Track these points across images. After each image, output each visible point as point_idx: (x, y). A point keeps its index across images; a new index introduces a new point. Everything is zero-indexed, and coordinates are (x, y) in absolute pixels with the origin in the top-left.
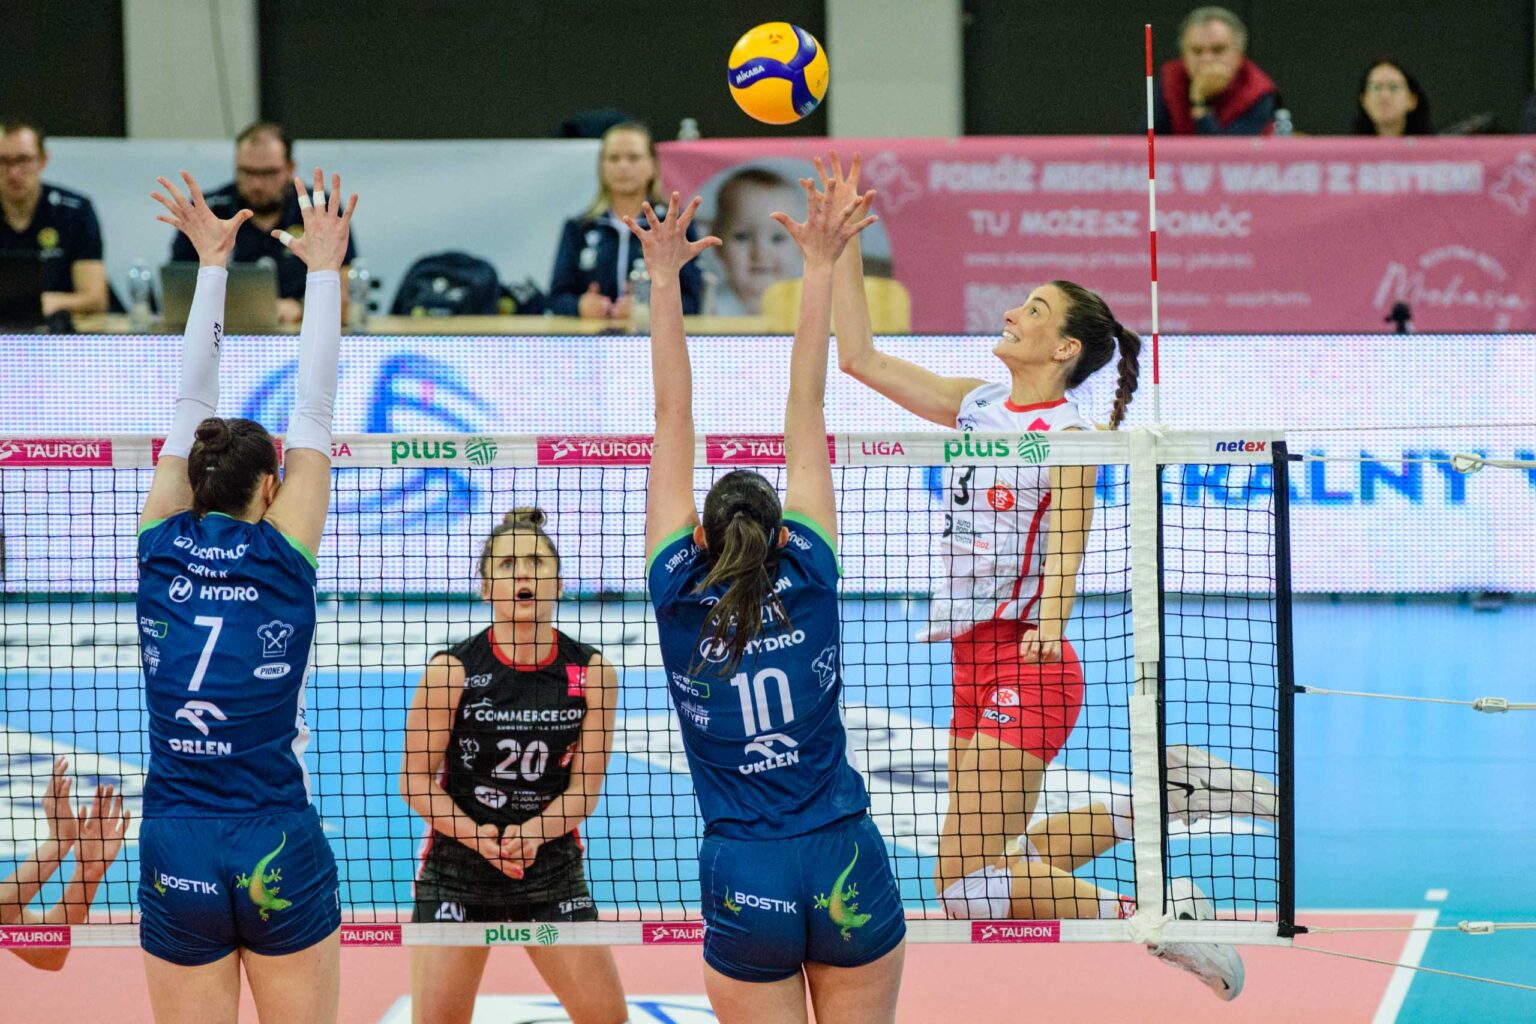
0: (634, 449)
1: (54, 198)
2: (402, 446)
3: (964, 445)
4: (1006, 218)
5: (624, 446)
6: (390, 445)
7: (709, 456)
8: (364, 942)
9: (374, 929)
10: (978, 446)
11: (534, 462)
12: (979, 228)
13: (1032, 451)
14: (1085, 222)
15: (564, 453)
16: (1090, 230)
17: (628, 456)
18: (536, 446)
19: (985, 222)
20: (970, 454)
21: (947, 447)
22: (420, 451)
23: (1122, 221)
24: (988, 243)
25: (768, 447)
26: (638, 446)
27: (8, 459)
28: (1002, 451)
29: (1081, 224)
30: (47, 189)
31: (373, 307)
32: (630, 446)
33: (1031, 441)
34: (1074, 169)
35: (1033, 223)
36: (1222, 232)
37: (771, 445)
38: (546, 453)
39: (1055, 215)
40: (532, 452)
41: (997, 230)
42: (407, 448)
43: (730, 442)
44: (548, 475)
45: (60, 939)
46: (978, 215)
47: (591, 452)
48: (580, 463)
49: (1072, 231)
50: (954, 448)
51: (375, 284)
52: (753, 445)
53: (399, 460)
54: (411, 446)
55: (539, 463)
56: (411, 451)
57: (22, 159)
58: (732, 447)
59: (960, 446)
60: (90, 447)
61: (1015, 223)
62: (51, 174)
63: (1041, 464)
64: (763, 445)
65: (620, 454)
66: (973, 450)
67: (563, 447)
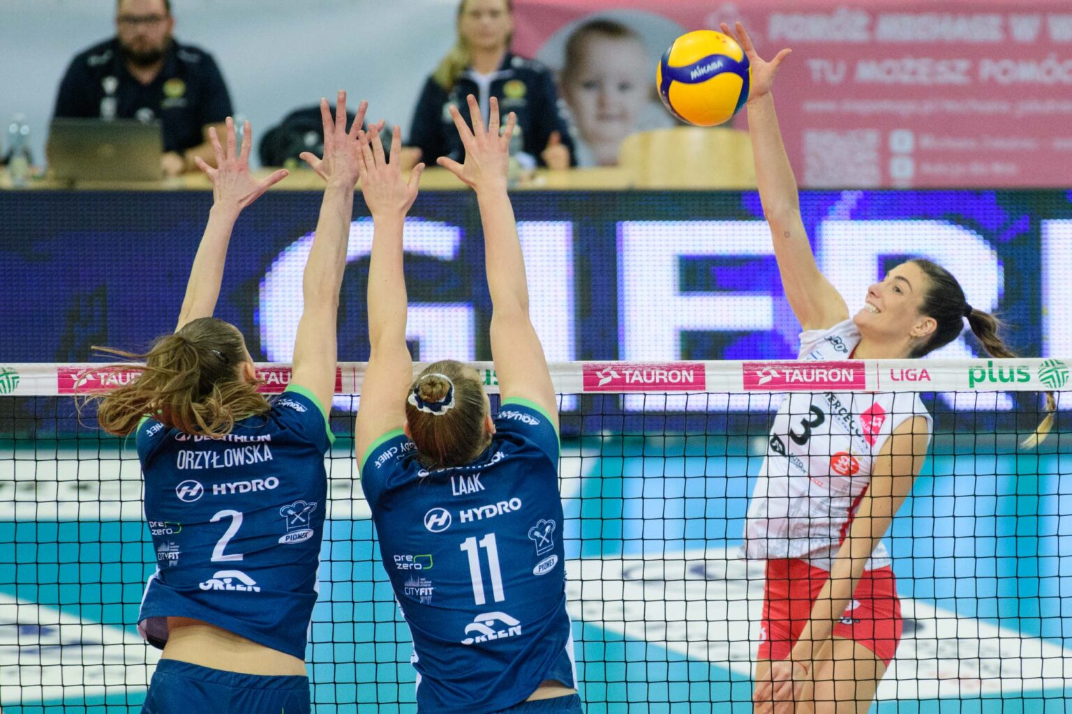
0: (674, 376)
3: (987, 371)
4: (842, 67)
5: (665, 373)
7: (745, 383)
10: (1001, 372)
12: (816, 76)
13: (1052, 376)
14: (918, 71)
16: (923, 78)
17: (669, 383)
19: (822, 72)
20: (993, 380)
21: (971, 373)
23: (953, 69)
24: (824, 90)
25: (802, 374)
26: (678, 373)
28: (1024, 377)
29: (914, 73)
32: (671, 373)
33: (1051, 367)
34: (908, 20)
35: (868, 72)
36: (1048, 80)
37: (805, 372)
39: (890, 63)
41: (835, 78)
43: (765, 369)
46: (816, 65)
47: (634, 379)
49: (906, 79)
50: (978, 375)
52: (787, 372)
58: (767, 374)
59: (983, 373)
61: (851, 71)
63: (1060, 389)
64: (797, 372)
65: (661, 380)
66: (996, 376)
67: (607, 374)
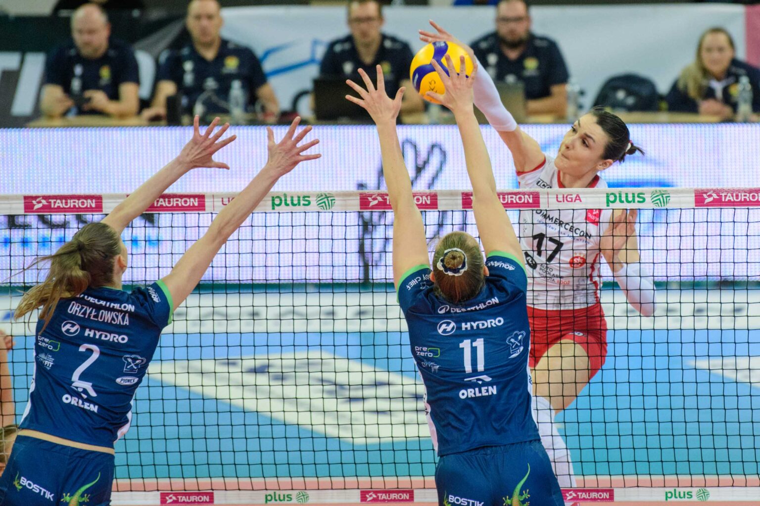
1: (388, 44)
2: (612, 196)
6: (605, 195)
8: (592, 499)
9: (597, 491)
11: (693, 205)
15: (711, 199)
18: (694, 195)
22: (624, 199)
27: (376, 205)
30: (384, 37)
31: (580, 107)
38: (700, 199)
40: (692, 199)
42: (615, 197)
44: (701, 213)
45: (408, 498)
48: (721, 205)
51: (582, 93)
53: (611, 204)
54: (618, 195)
55: (696, 206)
56: (618, 199)
57: (368, 19)
60: (424, 198)
62: (389, 28)
